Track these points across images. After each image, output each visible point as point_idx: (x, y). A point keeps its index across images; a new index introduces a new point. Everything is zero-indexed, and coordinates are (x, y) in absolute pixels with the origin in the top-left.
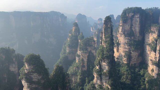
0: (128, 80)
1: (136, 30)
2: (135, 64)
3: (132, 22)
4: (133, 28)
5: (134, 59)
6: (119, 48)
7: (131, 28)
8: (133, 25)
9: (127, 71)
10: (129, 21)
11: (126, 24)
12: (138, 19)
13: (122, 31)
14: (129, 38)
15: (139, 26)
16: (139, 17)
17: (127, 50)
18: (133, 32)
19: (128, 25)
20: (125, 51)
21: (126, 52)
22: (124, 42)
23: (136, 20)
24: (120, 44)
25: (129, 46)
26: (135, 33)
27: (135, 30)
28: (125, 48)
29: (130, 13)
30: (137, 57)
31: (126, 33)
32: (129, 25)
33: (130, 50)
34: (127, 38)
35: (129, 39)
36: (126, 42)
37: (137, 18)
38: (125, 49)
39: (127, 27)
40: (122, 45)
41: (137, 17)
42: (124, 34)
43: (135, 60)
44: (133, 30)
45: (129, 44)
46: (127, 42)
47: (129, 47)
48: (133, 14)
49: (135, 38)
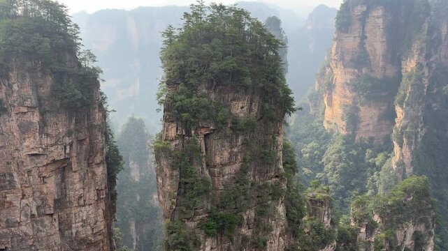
0: (337, 173)
1: (375, 49)
2: (371, 139)
3: (363, 29)
4: (366, 46)
5: (368, 125)
6: (334, 97)
7: (362, 44)
8: (366, 37)
9: (339, 151)
10: (357, 26)
11: (347, 35)
12: (380, 21)
13: (337, 53)
14: (356, 70)
15: (384, 40)
16: (384, 16)
17: (348, 101)
18: (368, 56)
19: (352, 38)
20: (345, 104)
21: (347, 106)
22: (344, 81)
23: (375, 22)
24: (334, 86)
25: (354, 90)
26: (372, 57)
27: (371, 51)
28: (345, 97)
29: (357, 5)
30: (376, 119)
31: (347, 58)
32: (355, 37)
33: (355, 103)
34: (349, 70)
35: (354, 73)
36: (348, 82)
37: (378, 17)
38: (345, 100)
39: (351, 42)
40: (338, 89)
41: (376, 15)
42: (342, 59)
43: (371, 127)
44: (368, 49)
45: (354, 85)
46: (351, 80)
47: (354, 94)
48: (365, 8)
49: (372, 71)
